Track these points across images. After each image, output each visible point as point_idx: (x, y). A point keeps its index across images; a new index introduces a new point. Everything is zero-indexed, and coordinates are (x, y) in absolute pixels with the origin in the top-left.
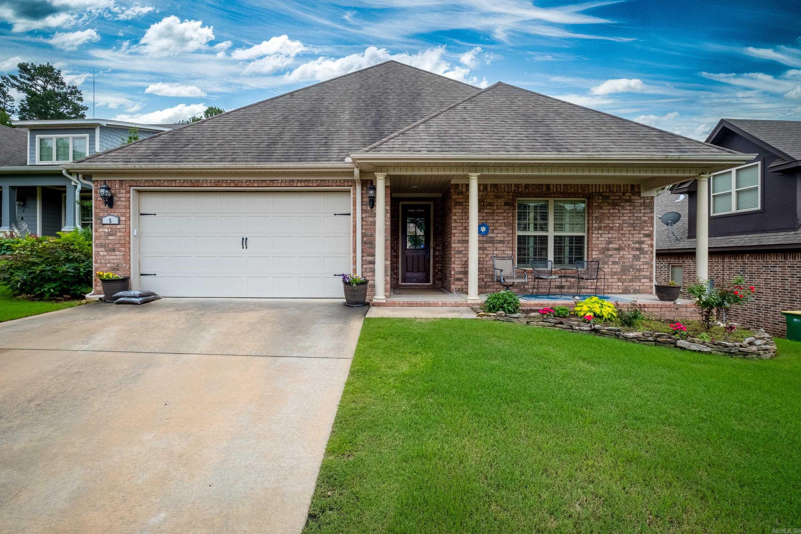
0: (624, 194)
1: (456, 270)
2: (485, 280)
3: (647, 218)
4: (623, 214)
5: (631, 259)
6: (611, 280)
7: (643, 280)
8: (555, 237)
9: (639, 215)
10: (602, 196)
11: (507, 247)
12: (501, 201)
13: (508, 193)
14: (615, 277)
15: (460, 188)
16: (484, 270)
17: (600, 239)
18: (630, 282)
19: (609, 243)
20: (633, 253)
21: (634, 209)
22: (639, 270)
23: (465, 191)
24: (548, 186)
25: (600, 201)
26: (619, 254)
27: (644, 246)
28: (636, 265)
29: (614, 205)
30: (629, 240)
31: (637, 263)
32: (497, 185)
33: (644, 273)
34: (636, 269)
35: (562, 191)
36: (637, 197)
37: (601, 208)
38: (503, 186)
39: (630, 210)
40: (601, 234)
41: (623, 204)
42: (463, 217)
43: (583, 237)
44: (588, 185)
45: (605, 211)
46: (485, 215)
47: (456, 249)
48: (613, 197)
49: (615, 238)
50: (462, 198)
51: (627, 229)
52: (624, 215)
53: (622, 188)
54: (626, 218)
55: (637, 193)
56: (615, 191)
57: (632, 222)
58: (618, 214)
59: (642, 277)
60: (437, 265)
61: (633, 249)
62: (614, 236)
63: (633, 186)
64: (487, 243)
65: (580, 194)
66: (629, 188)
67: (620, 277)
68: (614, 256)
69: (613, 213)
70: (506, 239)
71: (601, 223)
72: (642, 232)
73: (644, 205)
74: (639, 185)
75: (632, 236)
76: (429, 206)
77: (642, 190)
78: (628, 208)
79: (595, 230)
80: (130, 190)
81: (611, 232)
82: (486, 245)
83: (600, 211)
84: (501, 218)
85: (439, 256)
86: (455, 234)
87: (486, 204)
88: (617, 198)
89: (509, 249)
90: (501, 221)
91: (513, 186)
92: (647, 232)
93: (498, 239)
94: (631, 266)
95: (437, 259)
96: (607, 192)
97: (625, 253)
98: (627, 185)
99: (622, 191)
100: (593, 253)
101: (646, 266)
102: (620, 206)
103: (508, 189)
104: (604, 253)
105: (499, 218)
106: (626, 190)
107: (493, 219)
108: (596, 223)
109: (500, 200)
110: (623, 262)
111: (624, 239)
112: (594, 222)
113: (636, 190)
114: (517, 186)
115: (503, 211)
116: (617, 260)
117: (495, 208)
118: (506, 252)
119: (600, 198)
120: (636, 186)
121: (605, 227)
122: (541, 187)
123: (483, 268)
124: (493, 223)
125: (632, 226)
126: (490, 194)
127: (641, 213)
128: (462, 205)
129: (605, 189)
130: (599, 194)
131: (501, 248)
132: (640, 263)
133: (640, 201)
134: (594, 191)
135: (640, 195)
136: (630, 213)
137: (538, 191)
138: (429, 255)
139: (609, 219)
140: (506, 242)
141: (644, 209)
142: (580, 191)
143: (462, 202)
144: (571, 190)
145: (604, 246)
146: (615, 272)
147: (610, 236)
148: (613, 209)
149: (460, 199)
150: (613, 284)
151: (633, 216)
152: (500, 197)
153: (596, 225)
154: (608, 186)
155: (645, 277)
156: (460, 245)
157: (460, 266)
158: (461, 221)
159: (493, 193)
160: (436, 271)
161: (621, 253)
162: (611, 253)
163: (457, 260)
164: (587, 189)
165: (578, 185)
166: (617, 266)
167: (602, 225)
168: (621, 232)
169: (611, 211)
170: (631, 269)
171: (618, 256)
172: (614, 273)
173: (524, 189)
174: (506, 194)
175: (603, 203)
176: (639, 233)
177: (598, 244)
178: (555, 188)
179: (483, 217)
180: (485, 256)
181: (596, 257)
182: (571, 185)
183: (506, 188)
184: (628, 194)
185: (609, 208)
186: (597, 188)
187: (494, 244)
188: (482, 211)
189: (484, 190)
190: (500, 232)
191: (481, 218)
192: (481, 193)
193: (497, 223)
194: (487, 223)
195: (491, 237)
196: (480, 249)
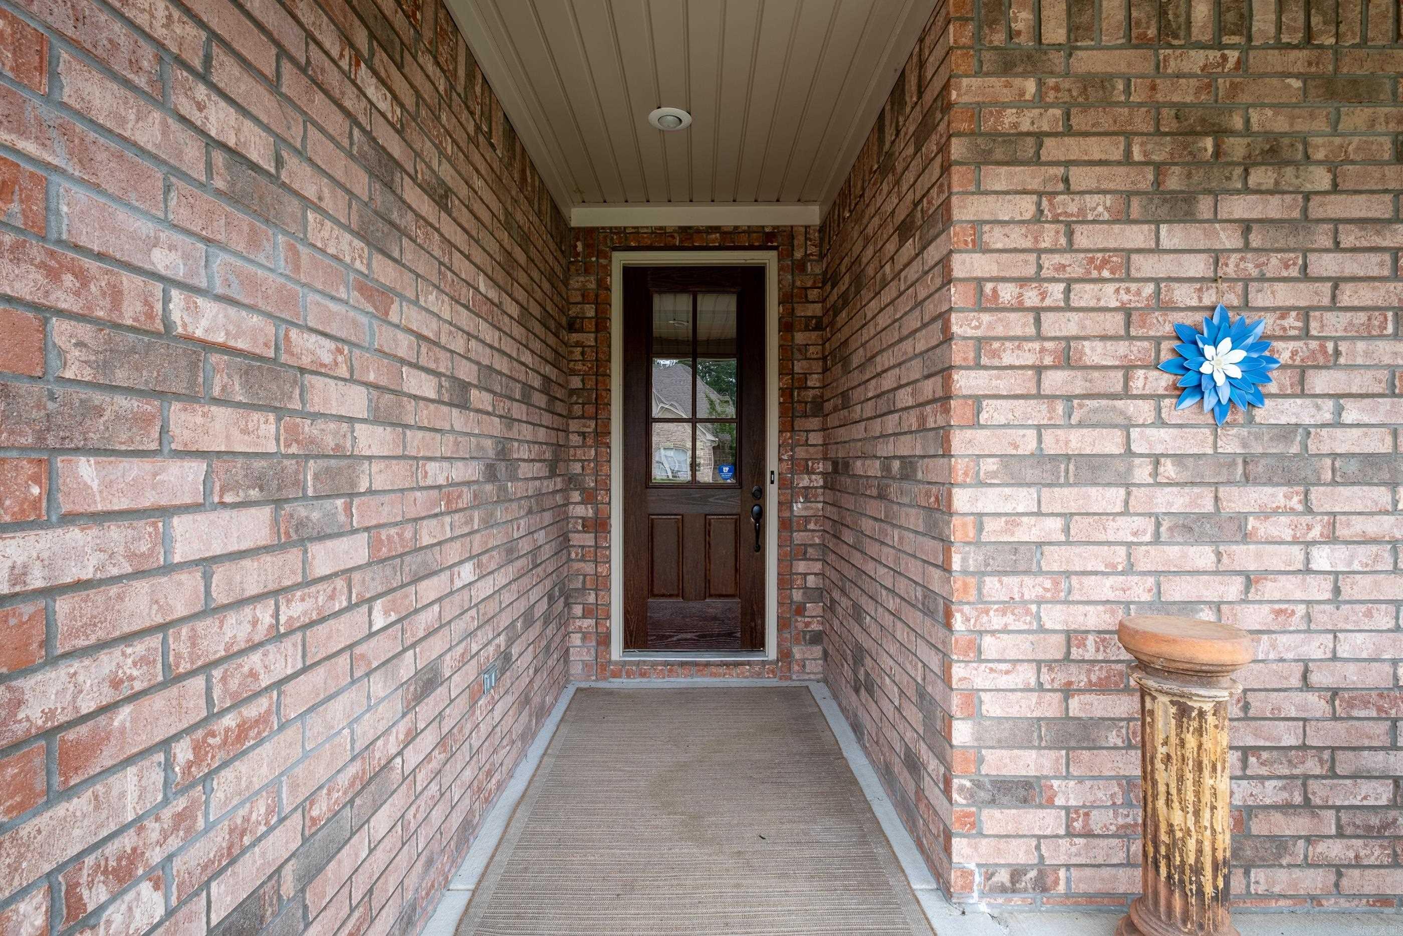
1: (992, 707)
12: (1368, 126)
15: (1022, 18)
23: (1054, 32)
42: (1049, 261)
46: (1228, 238)
47: (993, 530)
50: (1040, 101)
60: (801, 567)
64: (1249, 479)
76: (758, 273)
82: (1242, 499)
85: (807, 519)
86: (977, 400)
87: (1237, 147)
90: (1366, 295)
95: (799, 537)
105: (1351, 265)
107: (1305, 276)
117: (1321, 179)
124: (1305, 313)
126: (1276, 59)
128: (1037, 161)
138: (760, 516)
143: (1039, 137)
149: (1021, 104)
157: (1026, 675)
158: (1031, 298)
159: (1298, 59)
160: (797, 596)
163: (997, 622)
179: (1217, 256)
180: (1233, 589)
187: (1307, 484)
188: (1204, 206)
189: (1221, 29)
190: (1359, 382)
191: (1198, 266)
192: (1197, 59)
193: (1334, 306)
194: (1246, 305)
195: (1286, 432)
196: (1188, 528)
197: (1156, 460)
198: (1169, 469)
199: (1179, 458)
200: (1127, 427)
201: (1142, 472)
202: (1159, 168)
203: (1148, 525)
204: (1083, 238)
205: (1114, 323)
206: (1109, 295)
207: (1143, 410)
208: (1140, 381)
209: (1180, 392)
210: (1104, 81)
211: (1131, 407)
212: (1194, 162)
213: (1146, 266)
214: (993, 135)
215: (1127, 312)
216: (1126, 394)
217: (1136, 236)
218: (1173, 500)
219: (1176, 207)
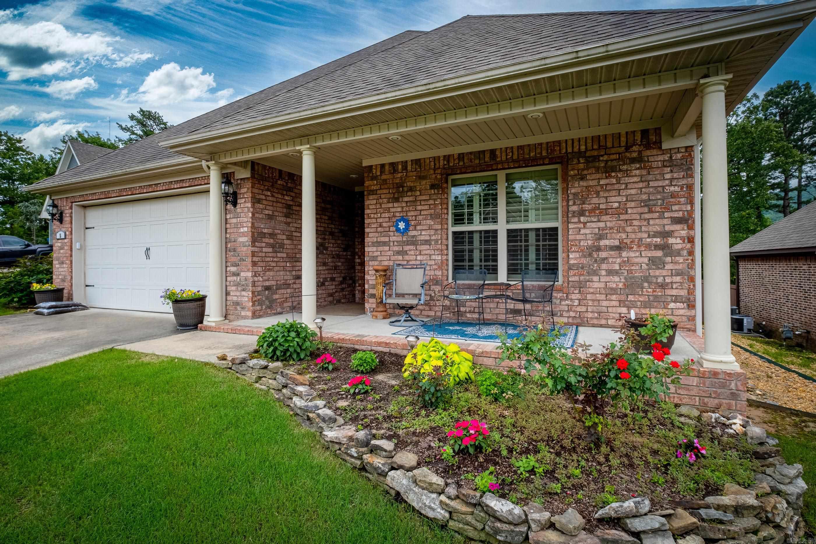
0: (628, 148)
1: (371, 282)
3: (677, 189)
4: (626, 184)
5: (644, 266)
6: (605, 303)
7: (672, 305)
8: (509, 231)
9: (660, 183)
10: (585, 156)
11: (434, 250)
12: (425, 184)
13: (435, 170)
14: (614, 297)
15: (374, 171)
17: (583, 231)
18: (645, 307)
19: (600, 237)
20: (651, 254)
21: (649, 174)
22: (663, 286)
23: (378, 173)
24: (493, 152)
26: (621, 257)
27: (671, 241)
28: (656, 277)
29: (609, 170)
30: (641, 231)
31: (658, 273)
32: (419, 160)
33: (674, 292)
34: (657, 283)
35: (515, 157)
36: (655, 152)
37: (583, 178)
38: (428, 161)
39: (641, 176)
40: (585, 224)
41: (625, 167)
42: (378, 210)
43: (556, 229)
44: (559, 142)
45: (591, 183)
46: (404, 204)
47: (371, 254)
48: (605, 158)
49: (611, 228)
50: (377, 184)
51: (635, 211)
52: (629, 187)
53: (623, 139)
54: (633, 192)
55: (655, 143)
56: (609, 144)
57: (645, 197)
58: (616, 187)
59: (669, 299)
61: (648, 247)
62: (609, 224)
63: (645, 133)
64: (407, 245)
65: (544, 158)
66: (638, 137)
67: (623, 298)
68: (610, 260)
69: (606, 185)
70: (433, 238)
71: (584, 203)
72: (666, 215)
73: (671, 164)
74: (660, 129)
75: (645, 223)
77: (663, 138)
78: (638, 172)
79: (574, 216)
81: (604, 218)
82: (406, 248)
83: (581, 183)
84: (426, 207)
86: (369, 233)
87: (405, 189)
88: (614, 157)
89: (437, 253)
90: (426, 212)
91: (442, 158)
92: (680, 214)
93: (422, 238)
94: (646, 279)
96: (593, 149)
97: (632, 254)
98: (634, 132)
100: (571, 256)
101: (678, 279)
102: (620, 170)
103: (435, 164)
104: (590, 255)
105: (423, 208)
106: (631, 141)
107: (416, 210)
108: (574, 204)
109: (424, 182)
110: (630, 271)
111: (629, 229)
112: (571, 203)
113: (653, 138)
114: (447, 158)
115: (427, 197)
116: (617, 267)
117: (418, 193)
118: (433, 257)
119: (582, 160)
120: (651, 132)
121: (593, 210)
122: (481, 156)
124: (416, 216)
125: (646, 206)
126: (411, 174)
127: (664, 179)
128: (376, 194)
129: (589, 145)
130: (580, 154)
131: (427, 252)
132: (664, 273)
133: (661, 158)
134: (570, 150)
135: (660, 148)
136: (642, 181)
137: (477, 161)
139: (598, 196)
140: (433, 243)
141: (672, 171)
143: (377, 190)
144: (529, 154)
145: (590, 242)
146: (612, 289)
147: (602, 225)
148: (607, 178)
149: (374, 185)
150: (610, 310)
151: (648, 187)
152: (424, 178)
153: (575, 208)
154: (596, 139)
155: (676, 299)
156: (375, 249)
158: (376, 216)
159: (415, 173)
161: (624, 254)
162: (603, 254)
164: (557, 148)
165: (541, 144)
166: (616, 279)
168: (622, 217)
169: (602, 182)
170: (646, 285)
171: (618, 260)
172: (610, 291)
173: (457, 161)
174: (432, 172)
175: (587, 169)
176: (661, 217)
177: (580, 240)
178: (504, 154)
179: (402, 207)
181: (576, 262)
182: (529, 145)
183: (432, 164)
184: (635, 148)
185: (598, 176)
186: (576, 144)
187: (416, 245)
188: (401, 200)
189: (403, 170)
190: (424, 227)
191: (399, 209)
192: (399, 175)
193: (420, 215)
194: (407, 216)
195: (413, 236)
196: (398, 253)
197: (394, 242)
198: (396, 243)
199: (397, 241)
200: (389, 237)
201: (392, 244)
202: (394, 194)
203: (392, 253)
204: (383, 206)
205: (387, 220)
206: (387, 215)
207: (392, 234)
208: (391, 229)
209: (397, 230)
210: (385, 180)
211: (390, 233)
212: (399, 192)
213: (392, 210)
214: (370, 190)
215: (389, 218)
216: (389, 231)
217: (391, 205)
218: (396, 248)
219: (396, 200)
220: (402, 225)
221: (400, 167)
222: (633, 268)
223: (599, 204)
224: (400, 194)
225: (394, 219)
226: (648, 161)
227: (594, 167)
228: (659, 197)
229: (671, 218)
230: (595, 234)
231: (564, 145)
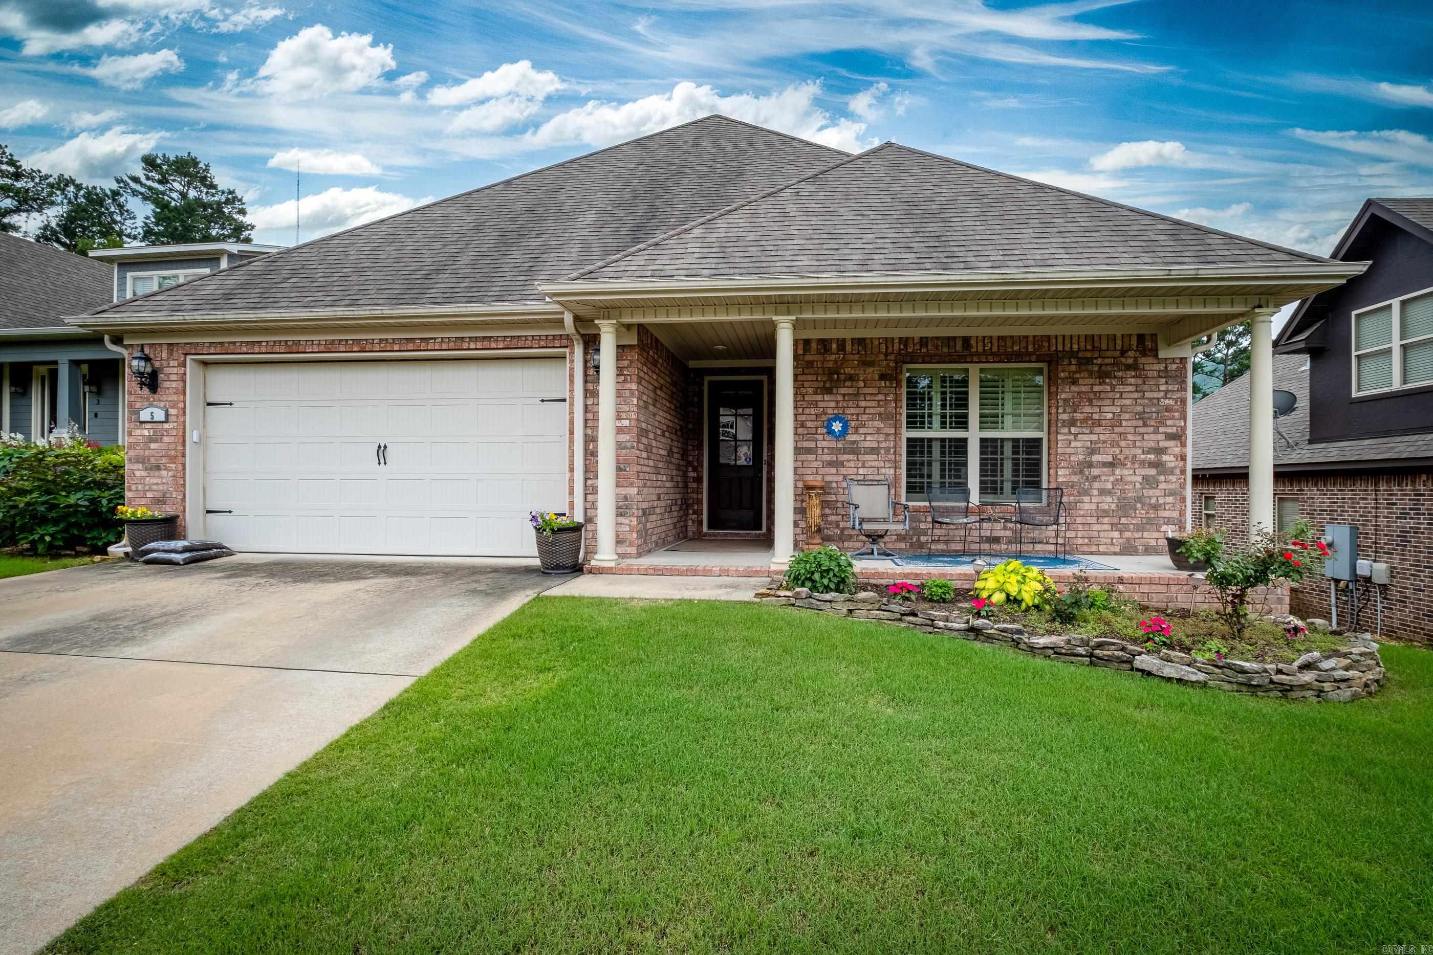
0: (1123, 353)
2: (842, 524)
3: (1171, 402)
4: (1121, 393)
5: (1138, 486)
6: (1096, 527)
7: (1164, 528)
8: (982, 440)
9: (1155, 395)
10: (1077, 357)
11: (884, 461)
12: (873, 372)
13: (886, 355)
14: (1106, 520)
16: (839, 505)
17: (1073, 444)
18: (1138, 531)
19: (1092, 451)
20: (1145, 471)
21: (1144, 383)
22: (1156, 507)
23: (800, 352)
24: (966, 340)
25: (1073, 368)
26: (1114, 474)
27: (1165, 458)
28: (1150, 497)
29: (1103, 376)
30: (1135, 447)
31: (1151, 492)
32: (864, 339)
33: (1167, 514)
34: (1150, 504)
35: (995, 349)
36: (1151, 360)
37: (1074, 382)
38: (876, 342)
39: (1137, 385)
40: (1076, 435)
41: (1120, 374)
43: (1039, 440)
44: (1048, 338)
45: (1084, 389)
46: (840, 398)
48: (1099, 361)
49: (1105, 442)
51: (1129, 423)
52: (1124, 396)
53: (1119, 342)
54: (1128, 402)
55: (1151, 350)
56: (1104, 346)
57: (1140, 409)
58: (1111, 395)
59: (1162, 521)
61: (1142, 463)
62: (1102, 437)
63: (1141, 337)
64: (844, 453)
65: (1030, 354)
66: (1134, 341)
67: (1115, 520)
68: (1103, 478)
69: (1100, 392)
70: (883, 445)
71: (1075, 412)
72: (1161, 430)
73: (1165, 374)
74: (1156, 335)
75: (1140, 438)
76: (760, 383)
77: (1160, 345)
78: (1133, 381)
79: (1064, 426)
80: (185, 360)
81: (1097, 430)
82: (843, 458)
83: (1073, 388)
84: (873, 404)
87: (842, 377)
88: (1107, 361)
89: (887, 465)
90: (872, 411)
91: (896, 341)
92: (1174, 430)
93: (867, 444)
94: (1139, 499)
96: (1086, 350)
97: (1126, 472)
98: (1130, 336)
99: (1119, 347)
100: (1058, 473)
101: (1170, 499)
102: (1115, 377)
103: (887, 348)
104: (1081, 472)
105: (869, 404)
106: (1126, 344)
107: (858, 406)
108: (1064, 412)
109: (870, 370)
110: (1123, 491)
111: (1123, 444)
112: (1060, 410)
113: (1149, 344)
114: (905, 341)
115: (875, 391)
116: (1110, 486)
117: (862, 384)
118: (883, 471)
119: (1074, 361)
120: (1148, 337)
121: (1085, 421)
122: (951, 344)
123: (837, 501)
124: (858, 415)
125: (1140, 419)
126: (851, 357)
127: (1159, 391)
129: (1082, 344)
130: (1072, 354)
131: (873, 464)
132: (1158, 493)
133: (1156, 367)
134: (1060, 348)
135: (1156, 356)
136: (1137, 391)
137: (945, 350)
138: (761, 478)
139: (1091, 405)
140: (882, 452)
141: (1167, 383)
142: (1031, 349)
144: (1012, 347)
145: (1081, 457)
146: (1104, 511)
147: (1094, 437)
148: (1100, 384)
150: (1102, 534)
151: (1143, 398)
152: (871, 364)
153: (1064, 417)
154: (1090, 338)
155: (1169, 521)
159: (856, 357)
161: (1118, 472)
162: (1095, 471)
164: (1046, 344)
165: (1026, 337)
166: (1109, 499)
167: (1078, 416)
168: (1117, 430)
169: (1096, 388)
170: (1139, 506)
171: (1112, 479)
172: (1101, 514)
173: (918, 347)
174: (882, 357)
175: (1079, 372)
176: (1156, 432)
177: (1070, 455)
178: (980, 344)
179: (837, 402)
180: (841, 478)
181: (1065, 479)
182: (1012, 337)
183: (883, 346)
184: (1131, 353)
185: (1091, 381)
186: (1067, 342)
187: (858, 454)
188: (835, 391)
189: (838, 350)
190: (870, 431)
191: (833, 404)
192: (833, 357)
193: (864, 413)
194: (844, 413)
195: (854, 442)
196: (830, 464)
197: (823, 448)
198: (826, 451)
199: (828, 448)
200: (816, 441)
201: (820, 451)
202: (825, 382)
203: (821, 464)
204: (806, 399)
205: (813, 417)
206: (813, 411)
207: (820, 437)
208: (819, 431)
209: (828, 433)
210: (812, 362)
211: (817, 437)
212: (832, 381)
213: (821, 404)
215: (816, 415)
216: (816, 433)
217: (819, 397)
218: (827, 458)
219: (829, 391)
220: (837, 426)
221: (834, 346)
222: (1126, 487)
223: (1092, 413)
224: (833, 384)
225: (824, 418)
226: (1144, 370)
227: (1087, 370)
228: (1154, 410)
229: (1165, 433)
230: (1087, 448)
231: (1054, 341)
